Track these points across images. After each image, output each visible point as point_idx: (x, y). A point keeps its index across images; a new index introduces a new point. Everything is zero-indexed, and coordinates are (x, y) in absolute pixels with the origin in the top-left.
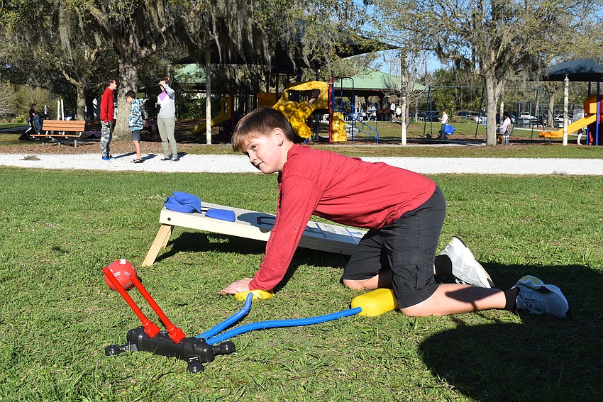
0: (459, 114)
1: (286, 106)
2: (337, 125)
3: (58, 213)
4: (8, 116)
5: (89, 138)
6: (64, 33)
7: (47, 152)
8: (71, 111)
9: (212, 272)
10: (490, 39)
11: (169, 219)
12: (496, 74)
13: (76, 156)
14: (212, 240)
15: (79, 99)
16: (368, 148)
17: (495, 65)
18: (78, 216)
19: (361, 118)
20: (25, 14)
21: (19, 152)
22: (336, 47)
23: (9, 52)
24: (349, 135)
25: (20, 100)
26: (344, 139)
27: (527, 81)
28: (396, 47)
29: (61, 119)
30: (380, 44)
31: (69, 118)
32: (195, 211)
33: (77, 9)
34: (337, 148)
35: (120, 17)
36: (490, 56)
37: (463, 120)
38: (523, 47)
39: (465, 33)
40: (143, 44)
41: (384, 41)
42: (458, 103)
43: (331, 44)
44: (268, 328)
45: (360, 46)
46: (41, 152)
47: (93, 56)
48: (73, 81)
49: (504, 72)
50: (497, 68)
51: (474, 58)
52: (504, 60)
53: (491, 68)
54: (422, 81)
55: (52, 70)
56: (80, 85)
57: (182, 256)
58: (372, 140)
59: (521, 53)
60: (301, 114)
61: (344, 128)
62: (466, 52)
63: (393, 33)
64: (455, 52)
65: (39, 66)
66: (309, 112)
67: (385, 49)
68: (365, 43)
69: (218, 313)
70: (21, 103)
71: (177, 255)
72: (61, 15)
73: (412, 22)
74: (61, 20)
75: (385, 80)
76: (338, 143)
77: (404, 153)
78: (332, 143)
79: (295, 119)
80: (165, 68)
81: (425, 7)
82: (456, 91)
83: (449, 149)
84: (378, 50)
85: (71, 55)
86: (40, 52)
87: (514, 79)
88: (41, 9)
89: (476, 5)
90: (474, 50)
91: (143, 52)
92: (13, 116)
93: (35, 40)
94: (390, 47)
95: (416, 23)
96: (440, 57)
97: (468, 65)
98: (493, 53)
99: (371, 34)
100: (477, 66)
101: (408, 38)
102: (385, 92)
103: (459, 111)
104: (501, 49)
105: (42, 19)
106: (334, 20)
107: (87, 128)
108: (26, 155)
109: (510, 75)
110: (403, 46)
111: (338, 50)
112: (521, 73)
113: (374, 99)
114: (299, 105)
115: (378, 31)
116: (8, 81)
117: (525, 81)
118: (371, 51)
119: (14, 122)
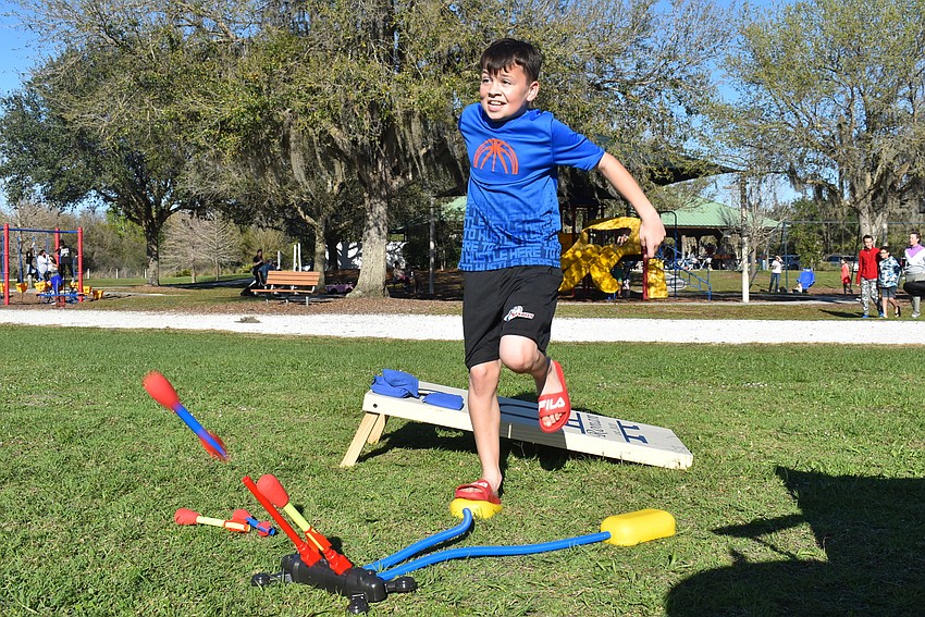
0: (830, 259)
1: (584, 250)
2: (653, 276)
3: (260, 392)
4: (233, 264)
5: (329, 293)
6: (297, 162)
7: (271, 312)
8: (308, 259)
9: (426, 477)
10: (862, 159)
11: (375, 406)
12: (873, 205)
13: (306, 317)
14: (441, 434)
15: (317, 243)
16: (694, 307)
17: (872, 192)
18: (282, 398)
19: (691, 266)
20: (247, 137)
21: (236, 312)
22: (650, 171)
23: (231, 184)
24: (671, 289)
25: (248, 245)
26: (663, 295)
27: (917, 213)
28: (733, 171)
29: (297, 269)
30: (710, 166)
31: (307, 268)
32: (409, 395)
33: (310, 130)
34: (652, 307)
35: (363, 140)
36: (864, 180)
37: (834, 268)
38: (910, 168)
39: (829, 149)
40: (395, 172)
41: (716, 162)
42: (826, 243)
43: (643, 167)
44: (474, 557)
45: (683, 169)
46: (262, 312)
47: (336, 188)
48: (310, 220)
49: (885, 201)
50: (874, 197)
51: (841, 184)
52: (885, 186)
53: (865, 197)
54: (774, 215)
55: (285, 207)
56: (318, 225)
57: (396, 454)
58: (703, 296)
59: (908, 175)
60: (604, 261)
61: (664, 280)
62: (831, 175)
63: (728, 151)
64: (814, 176)
65: (269, 202)
66: (615, 259)
67: (716, 173)
68: (689, 166)
69: (415, 533)
70: (249, 248)
71: (390, 452)
72: (292, 138)
73: (754, 137)
74: (292, 145)
75: (723, 214)
76: (655, 299)
77: (742, 314)
78: (647, 300)
79: (596, 269)
80: (429, 203)
81: (773, 115)
82: (824, 228)
83: (807, 308)
84: (707, 175)
85: (308, 187)
86: (270, 184)
87: (899, 211)
88: (267, 131)
89: (842, 112)
90: (841, 174)
91: (395, 183)
92: (239, 264)
93: (261, 170)
94: (724, 170)
95: (760, 137)
96: (794, 183)
97: (832, 191)
98: (868, 176)
99: (698, 153)
100: (847, 194)
101: (748, 158)
102: (723, 230)
103: (829, 256)
104: (879, 170)
105: (268, 142)
106: (648, 135)
107: (328, 280)
108: (243, 316)
109: (893, 206)
110: (742, 168)
111: (653, 175)
112: (909, 203)
113: (710, 240)
114: (602, 249)
115: (707, 149)
116: (232, 220)
117: (914, 214)
118: (697, 177)
119: (240, 272)
